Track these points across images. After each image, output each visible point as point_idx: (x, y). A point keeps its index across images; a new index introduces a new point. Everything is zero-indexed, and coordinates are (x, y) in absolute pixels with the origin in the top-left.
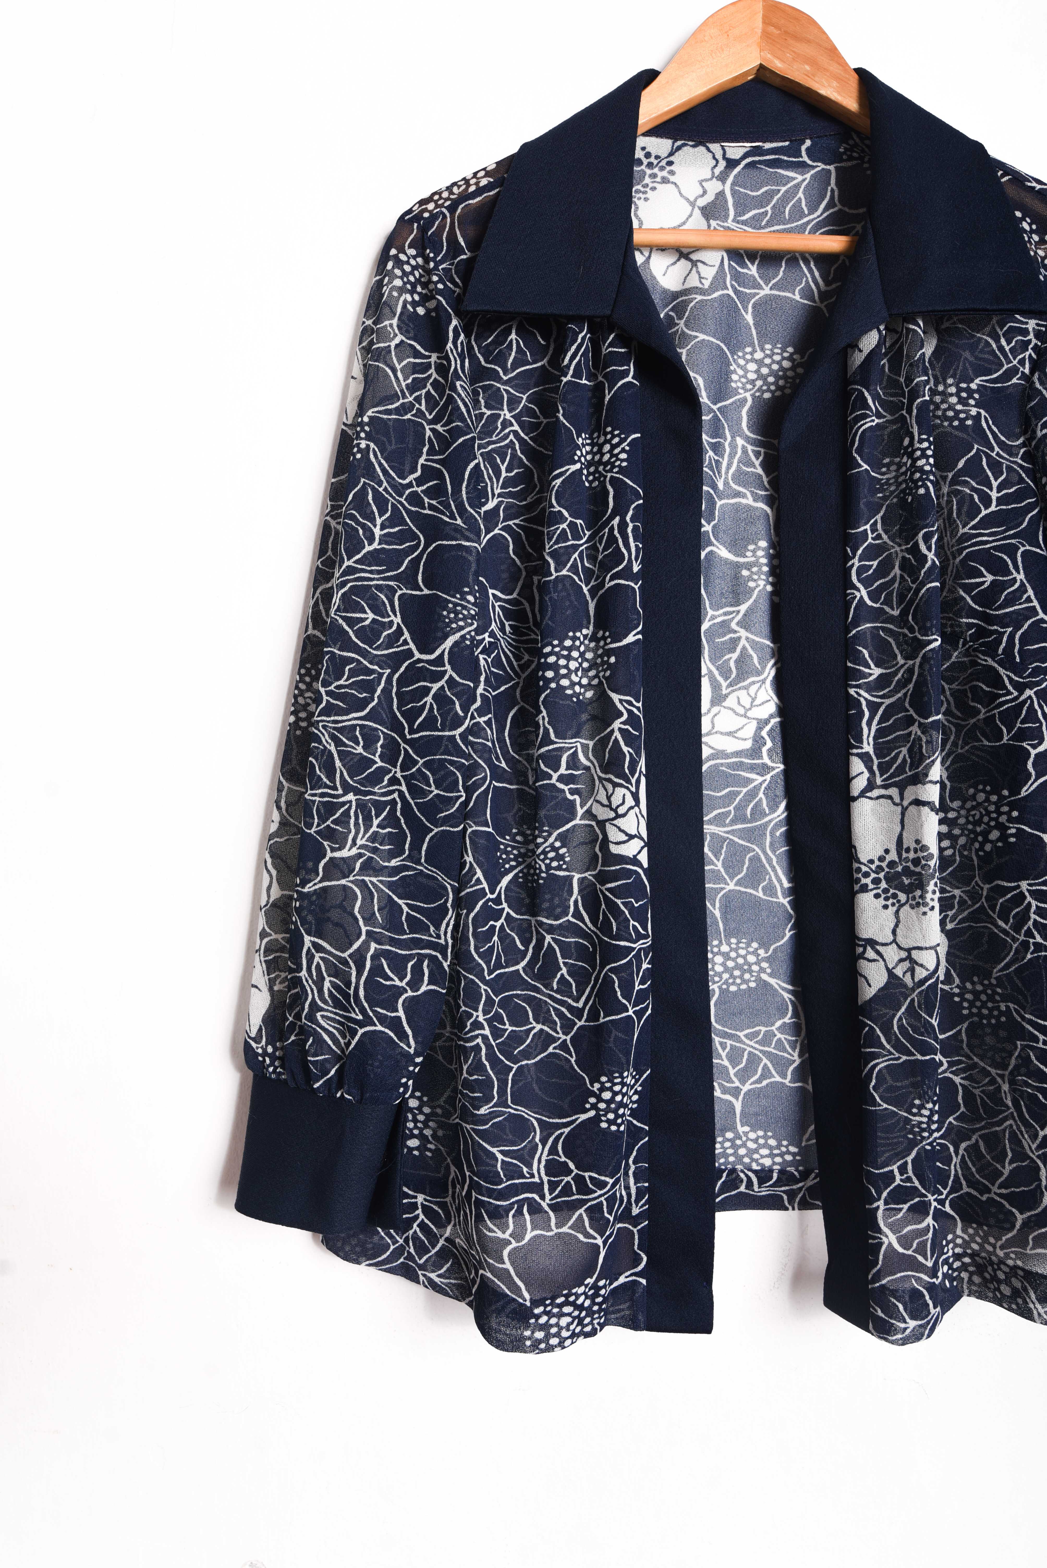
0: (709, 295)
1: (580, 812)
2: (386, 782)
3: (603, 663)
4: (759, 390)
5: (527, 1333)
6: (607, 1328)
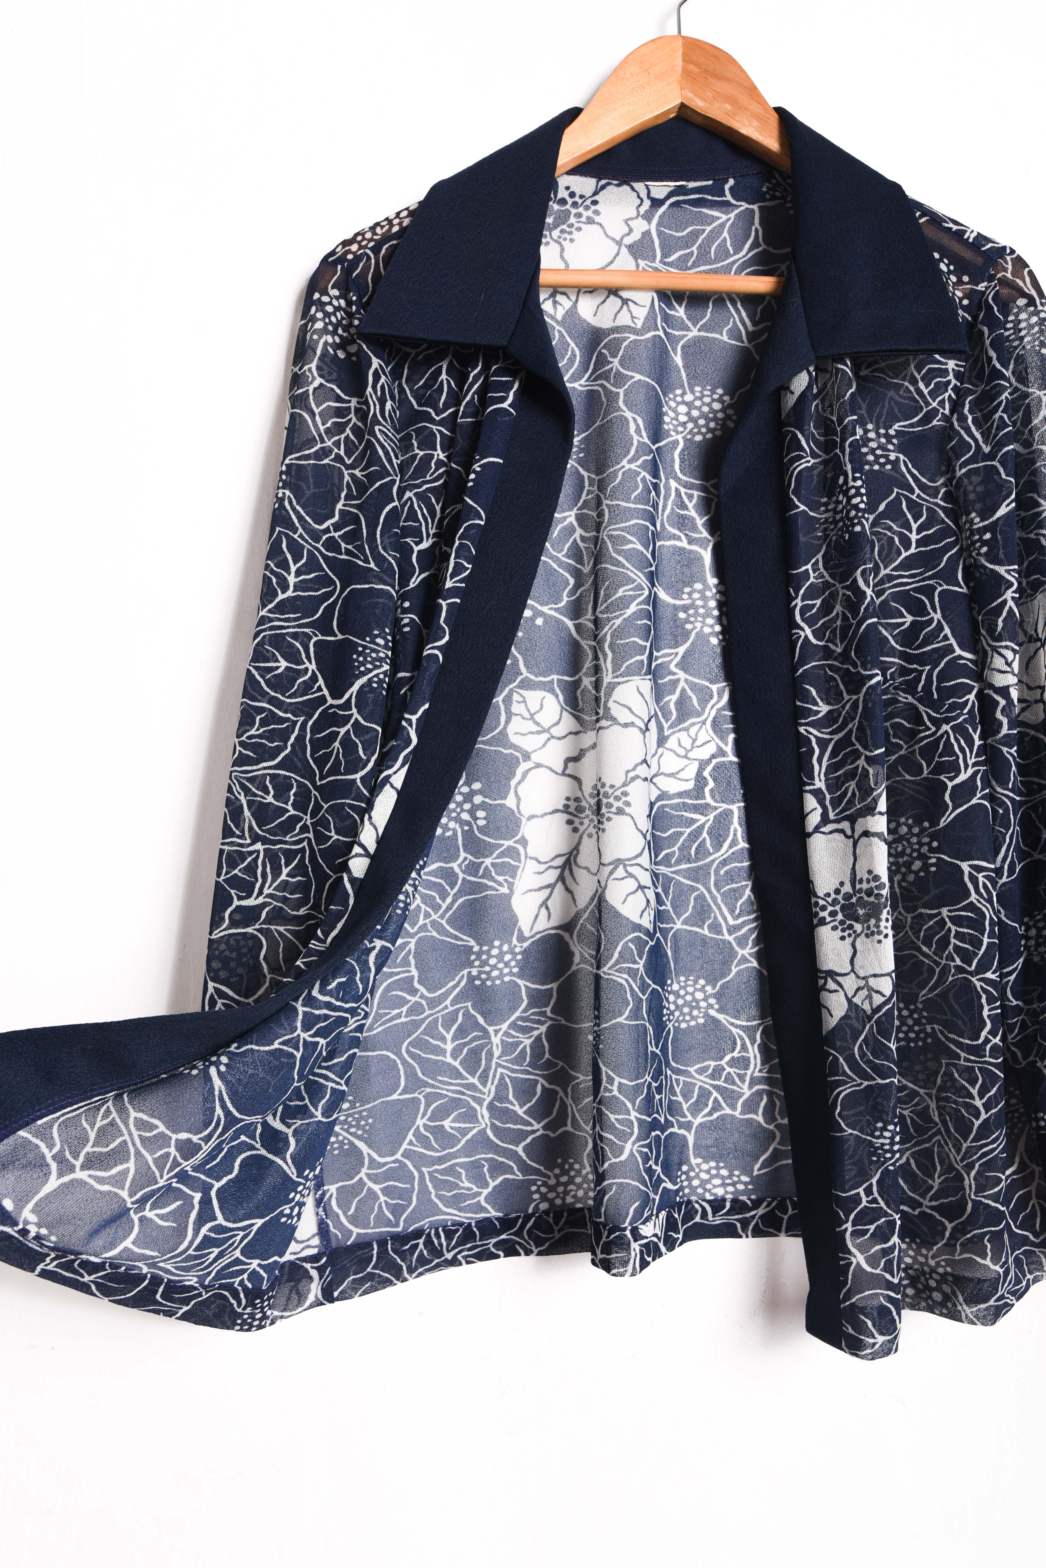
2: (297, 830)
4: (690, 432)
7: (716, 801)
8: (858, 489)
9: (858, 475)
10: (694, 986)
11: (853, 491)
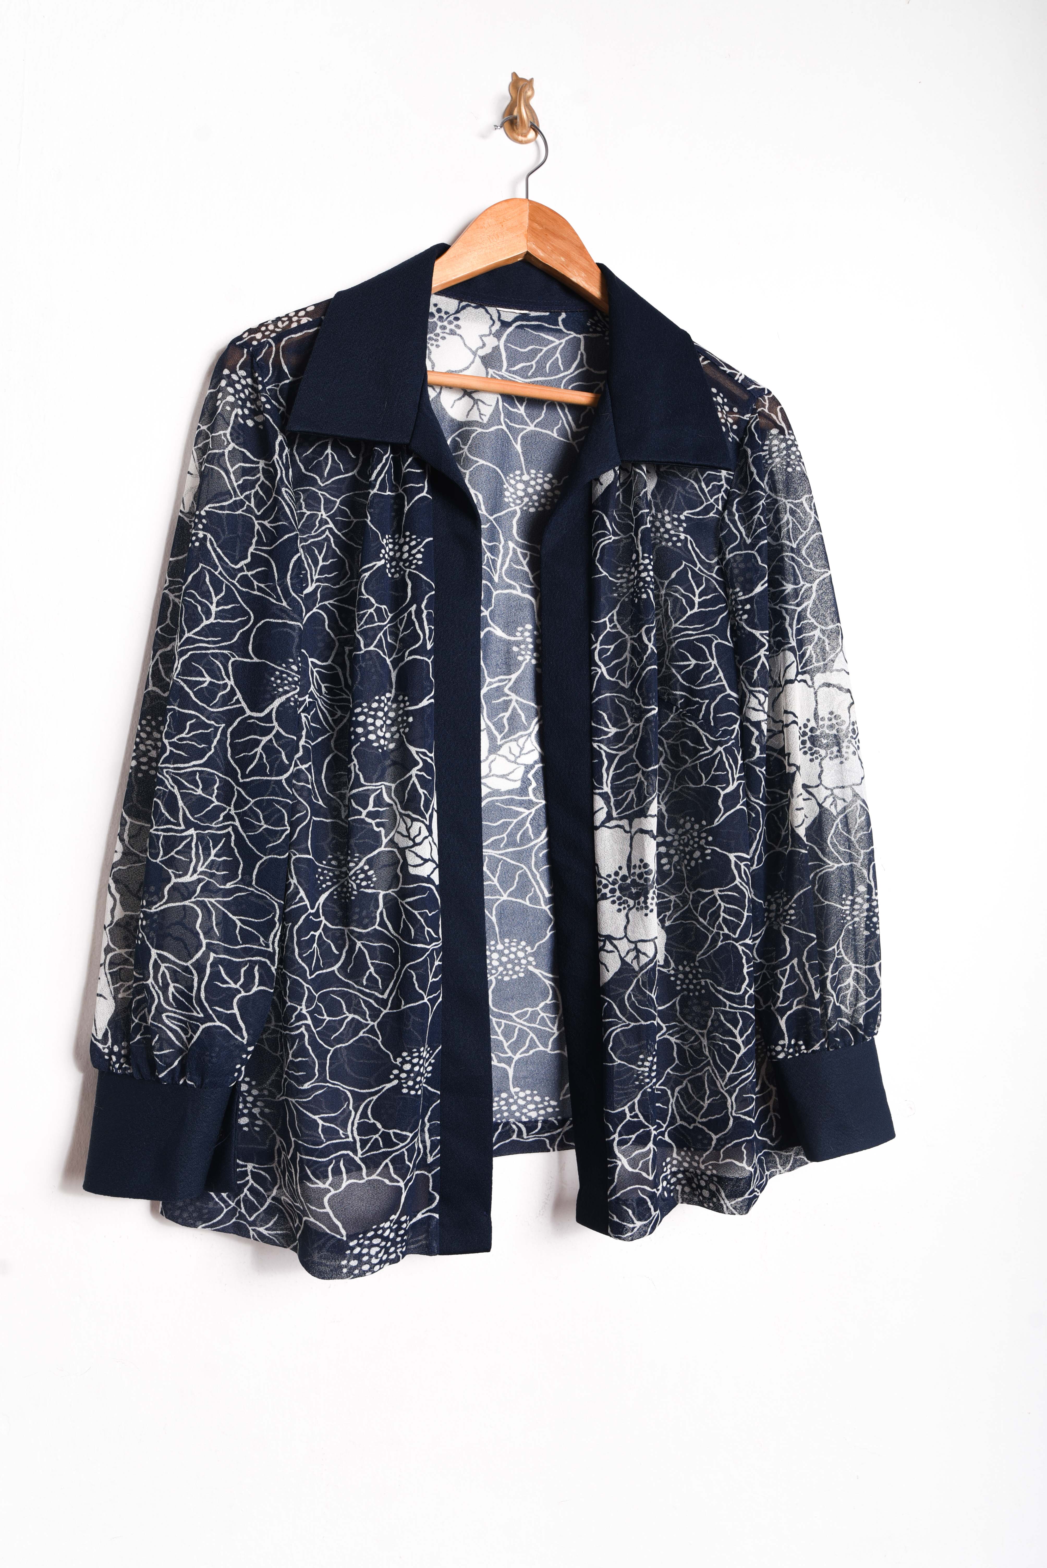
0: (487, 428)
1: (385, 841)
2: (221, 818)
3: (403, 721)
4: (526, 505)
5: (344, 1262)
6: (407, 1257)
7: (537, 798)
8: (645, 566)
9: (646, 555)
10: (516, 946)
11: (642, 567)
